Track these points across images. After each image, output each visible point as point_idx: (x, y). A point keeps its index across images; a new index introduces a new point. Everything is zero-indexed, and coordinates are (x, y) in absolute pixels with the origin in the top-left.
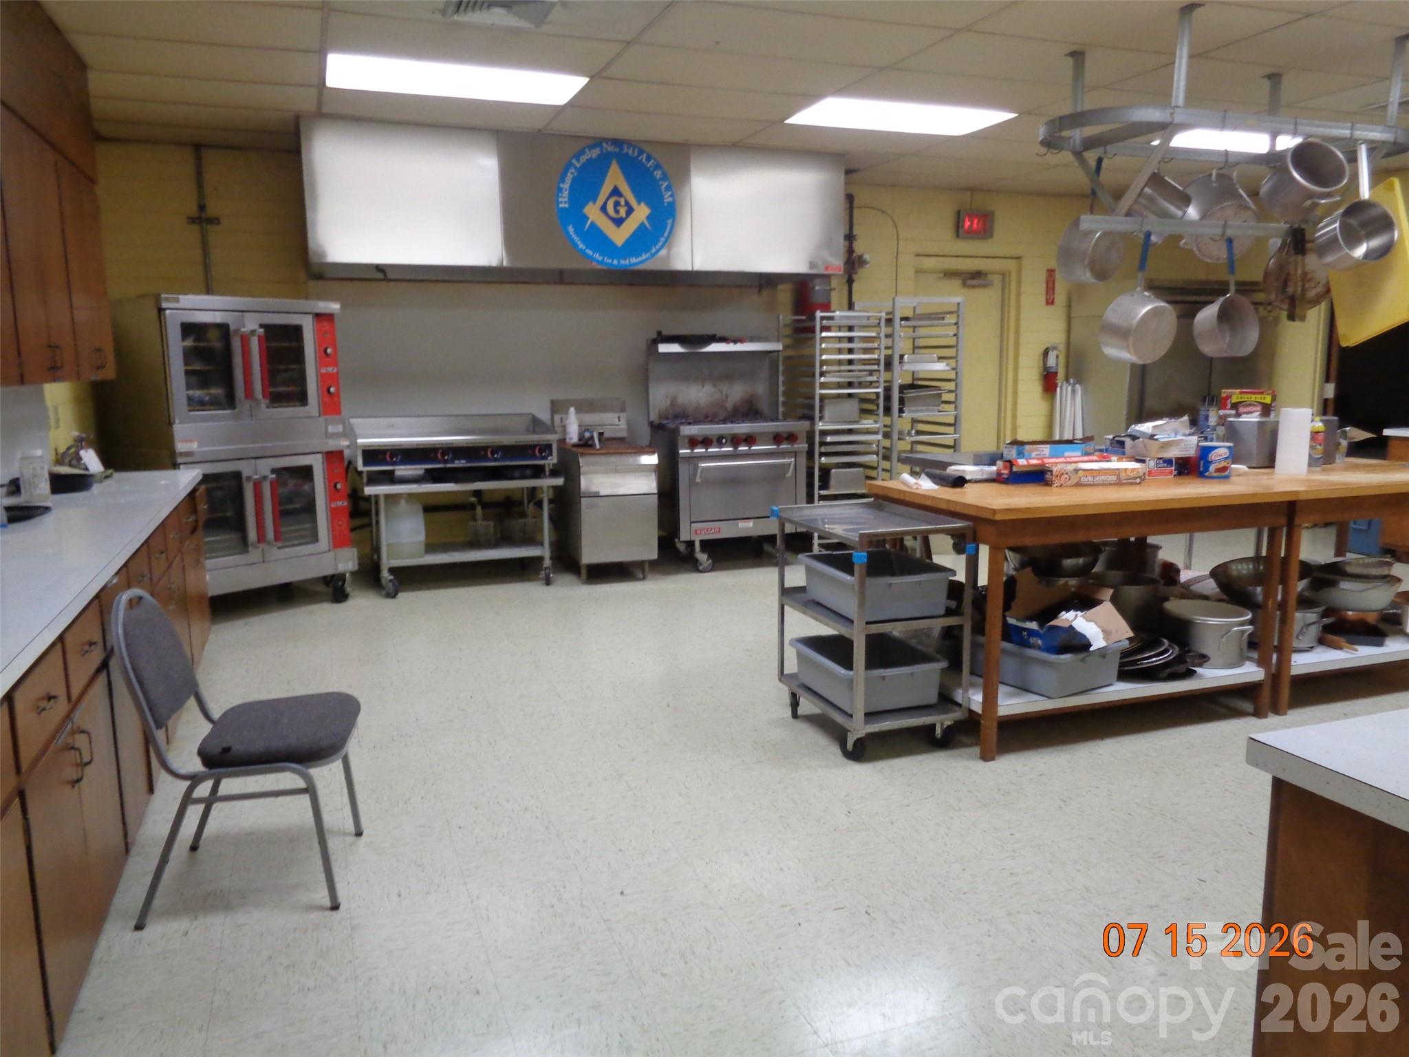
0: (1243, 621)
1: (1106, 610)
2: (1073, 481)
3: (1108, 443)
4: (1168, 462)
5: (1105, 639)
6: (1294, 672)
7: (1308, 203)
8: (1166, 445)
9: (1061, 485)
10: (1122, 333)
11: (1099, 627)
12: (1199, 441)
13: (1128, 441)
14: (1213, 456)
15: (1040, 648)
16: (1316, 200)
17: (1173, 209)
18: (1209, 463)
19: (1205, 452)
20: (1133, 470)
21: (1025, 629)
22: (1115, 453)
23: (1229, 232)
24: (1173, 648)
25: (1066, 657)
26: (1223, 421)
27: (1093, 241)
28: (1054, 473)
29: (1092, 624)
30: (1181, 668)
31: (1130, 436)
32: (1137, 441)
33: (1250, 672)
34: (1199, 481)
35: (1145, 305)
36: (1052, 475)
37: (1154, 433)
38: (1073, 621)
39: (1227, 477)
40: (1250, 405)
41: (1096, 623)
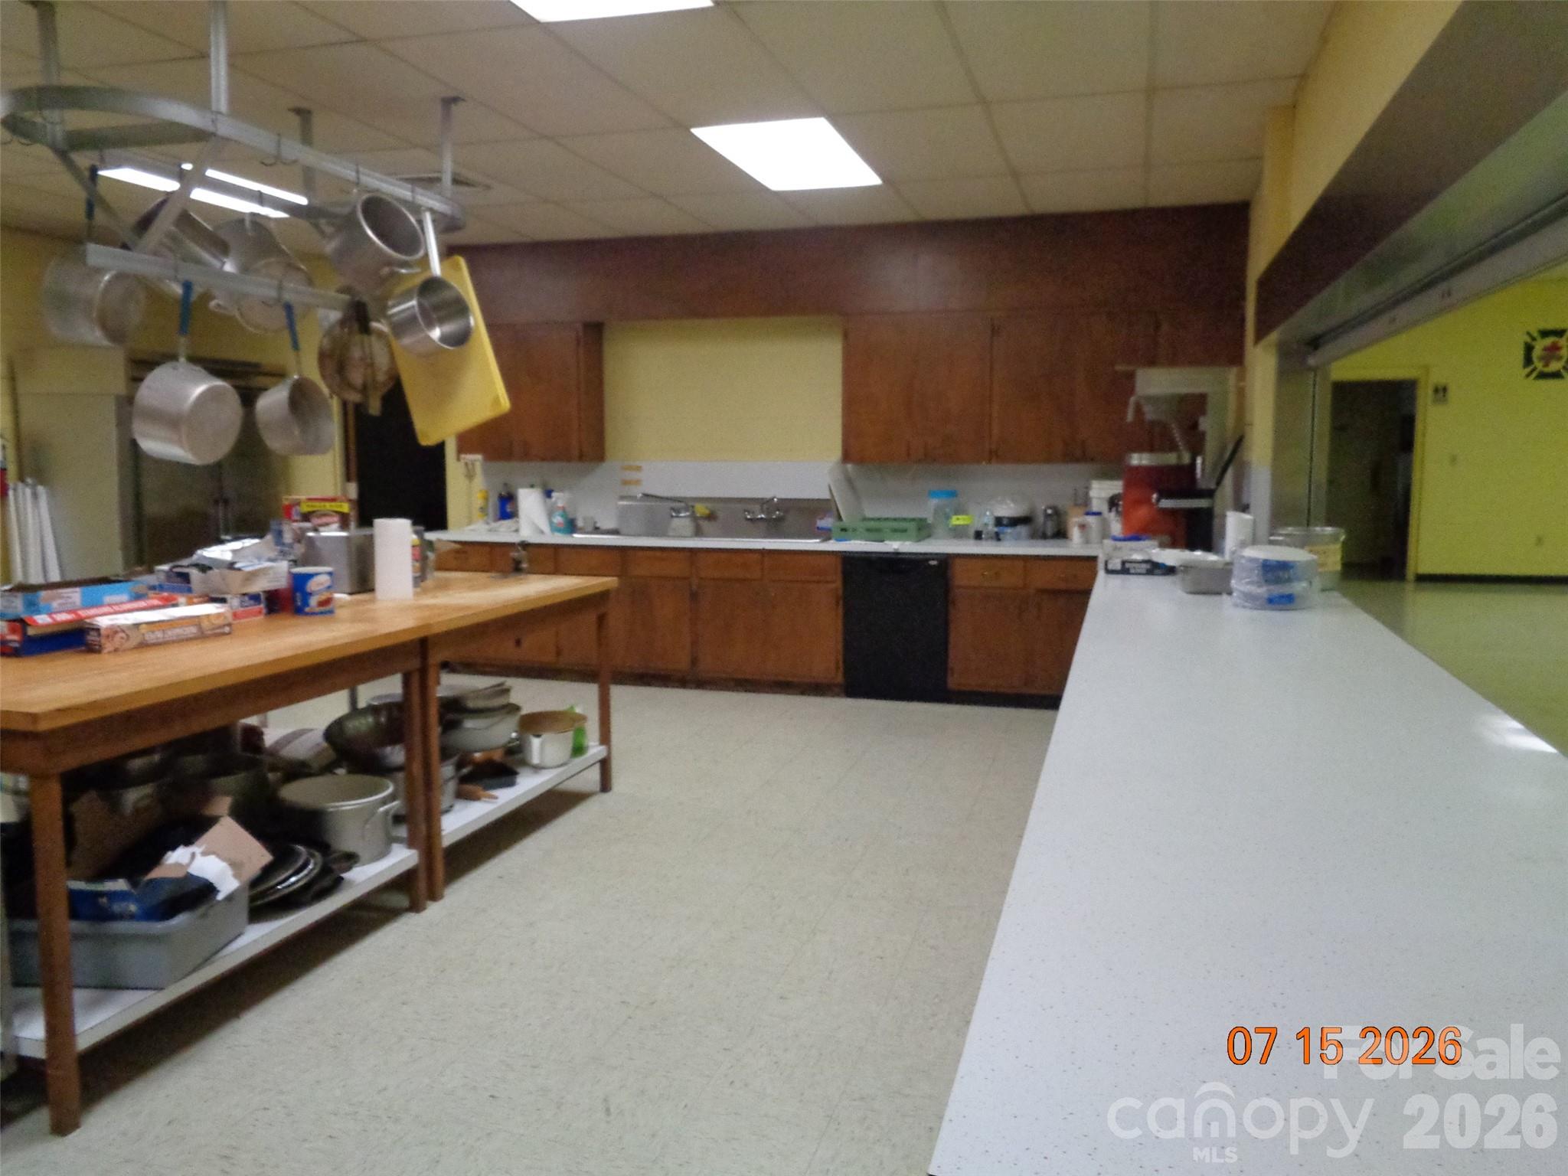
0: (384, 797)
1: (227, 831)
2: (134, 642)
3: (162, 577)
4: (255, 598)
5: (236, 876)
6: (446, 842)
7: (386, 270)
8: (253, 575)
9: (116, 650)
10: (171, 422)
11: (224, 859)
12: (290, 567)
13: (194, 573)
14: (312, 585)
15: (132, 917)
16: (396, 269)
17: (206, 256)
18: (307, 595)
19: (299, 583)
20: (219, 615)
21: (101, 894)
22: (181, 591)
23: (287, 297)
24: (313, 856)
25: (181, 920)
26: (300, 537)
27: (102, 285)
28: (102, 632)
29: (212, 858)
30: (326, 882)
31: (196, 565)
32: (210, 572)
33: (401, 858)
34: (301, 620)
35: (197, 383)
36: (99, 635)
37: (235, 561)
38: (189, 865)
39: (331, 612)
40: (325, 515)
41: (218, 856)
